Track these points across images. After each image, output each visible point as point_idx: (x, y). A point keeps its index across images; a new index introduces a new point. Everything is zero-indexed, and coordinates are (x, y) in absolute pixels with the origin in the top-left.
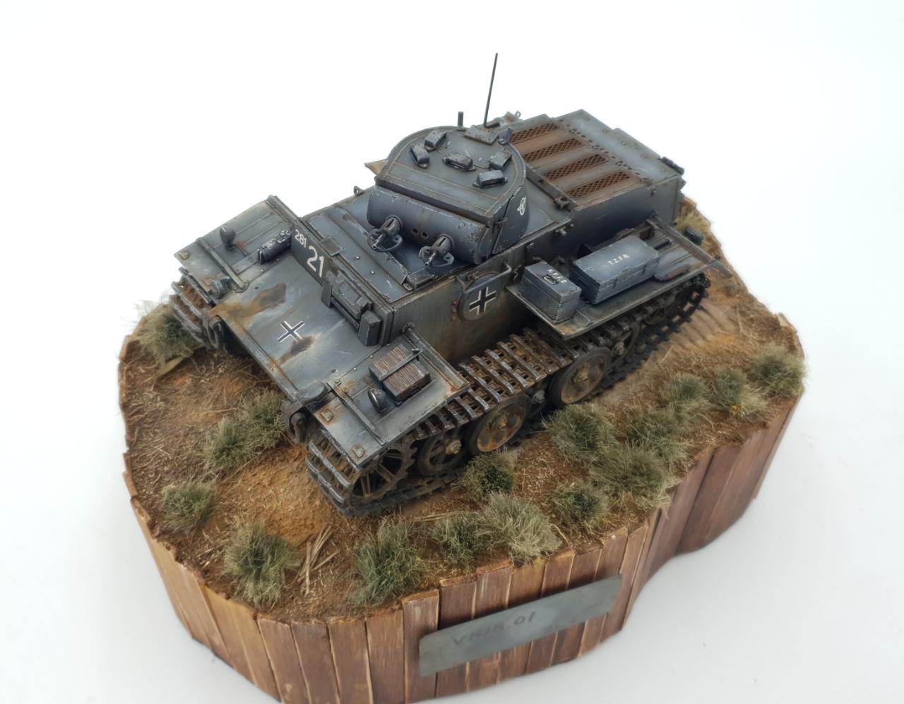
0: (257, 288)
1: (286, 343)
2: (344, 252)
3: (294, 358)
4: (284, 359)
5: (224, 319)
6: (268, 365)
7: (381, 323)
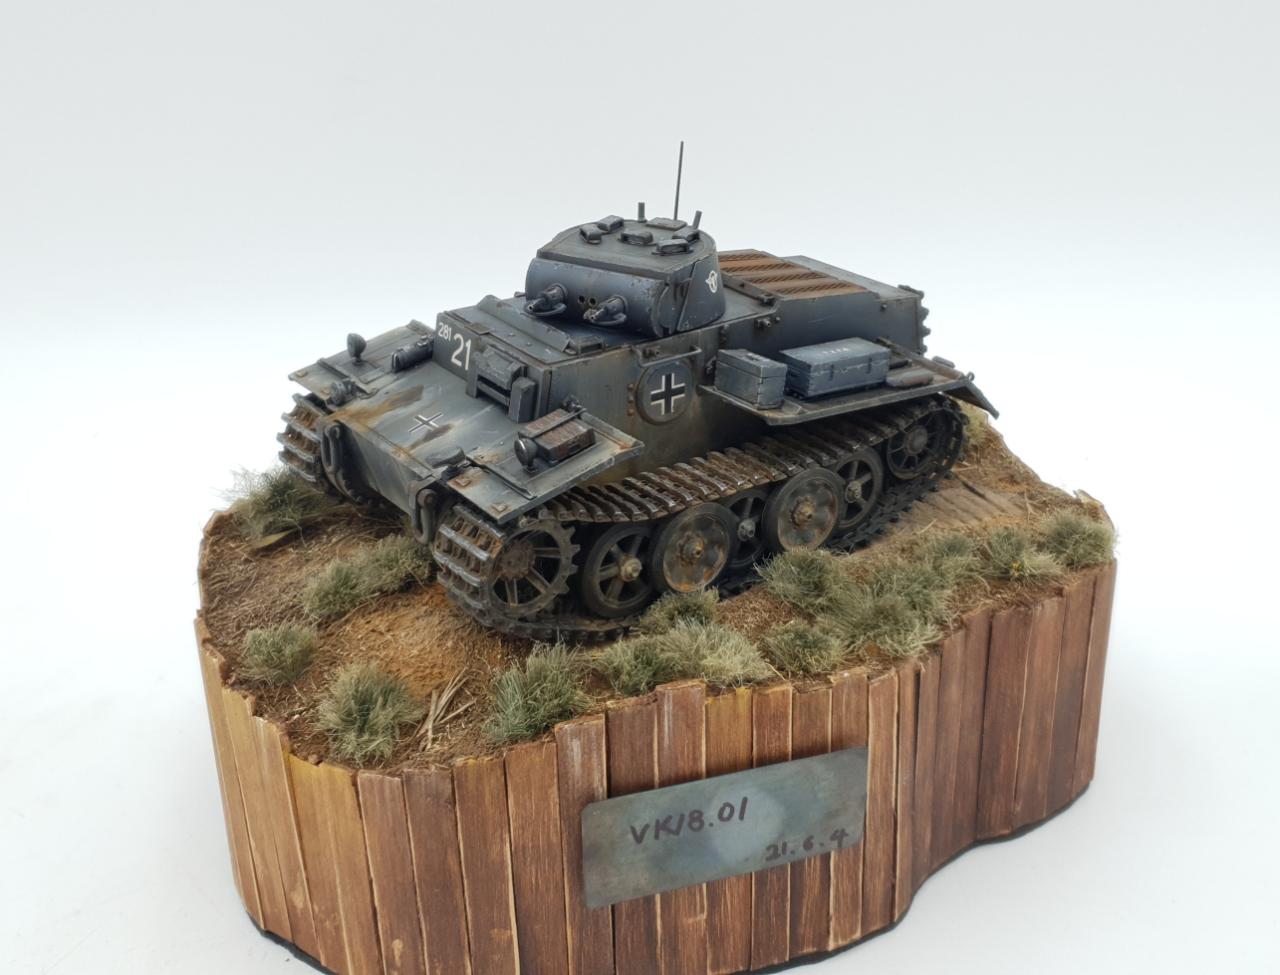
0: (387, 393)
1: (419, 432)
2: (495, 331)
3: (426, 444)
4: (414, 446)
5: (343, 421)
6: (395, 453)
7: (536, 387)
